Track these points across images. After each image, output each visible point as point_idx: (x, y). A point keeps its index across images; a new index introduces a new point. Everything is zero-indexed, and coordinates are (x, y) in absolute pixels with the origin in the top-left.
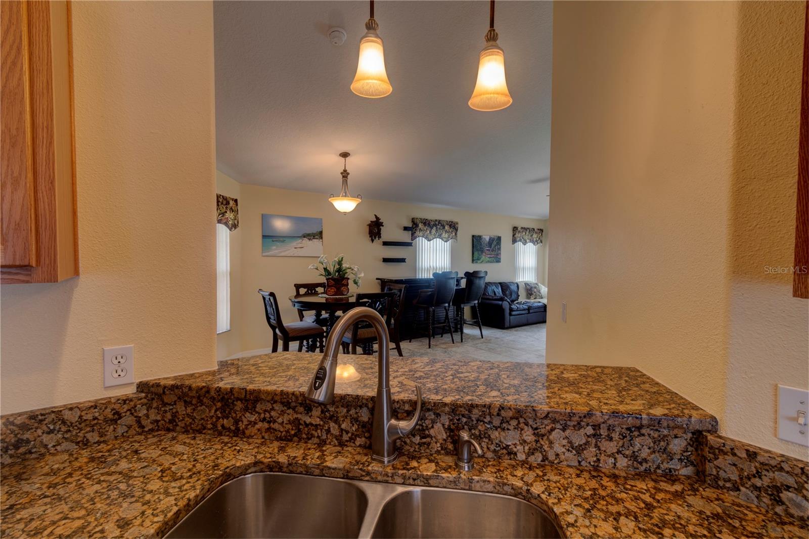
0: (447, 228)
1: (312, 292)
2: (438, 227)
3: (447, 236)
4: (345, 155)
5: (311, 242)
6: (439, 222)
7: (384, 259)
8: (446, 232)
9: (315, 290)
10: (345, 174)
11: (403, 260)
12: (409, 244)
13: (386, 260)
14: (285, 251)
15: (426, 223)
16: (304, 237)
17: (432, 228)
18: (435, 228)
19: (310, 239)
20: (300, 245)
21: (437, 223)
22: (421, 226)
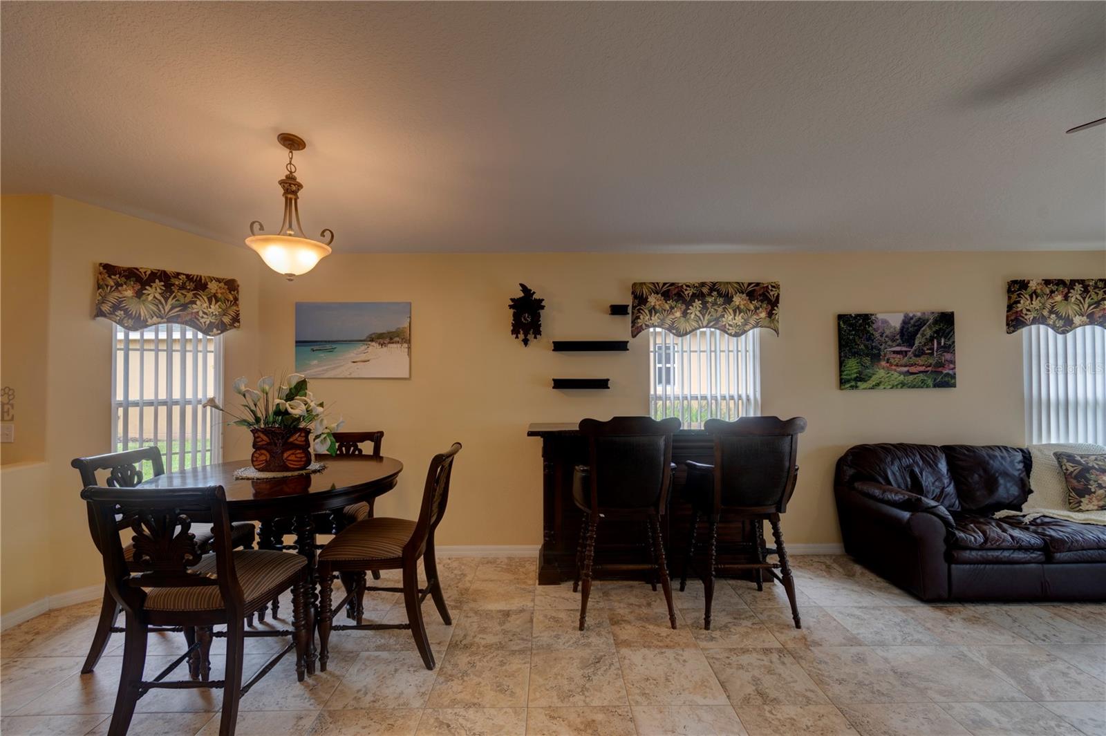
0: (738, 300)
1: (348, 450)
2: (710, 300)
3: (739, 319)
4: (292, 142)
5: (385, 349)
6: (714, 287)
7: (555, 381)
8: (737, 310)
9: (356, 448)
10: (291, 186)
11: (602, 384)
12: (621, 346)
13: (560, 384)
14: (334, 368)
15: (674, 293)
16: (372, 340)
17: (688, 304)
18: (698, 303)
19: (382, 345)
20: (363, 357)
21: (705, 290)
22: (653, 300)
